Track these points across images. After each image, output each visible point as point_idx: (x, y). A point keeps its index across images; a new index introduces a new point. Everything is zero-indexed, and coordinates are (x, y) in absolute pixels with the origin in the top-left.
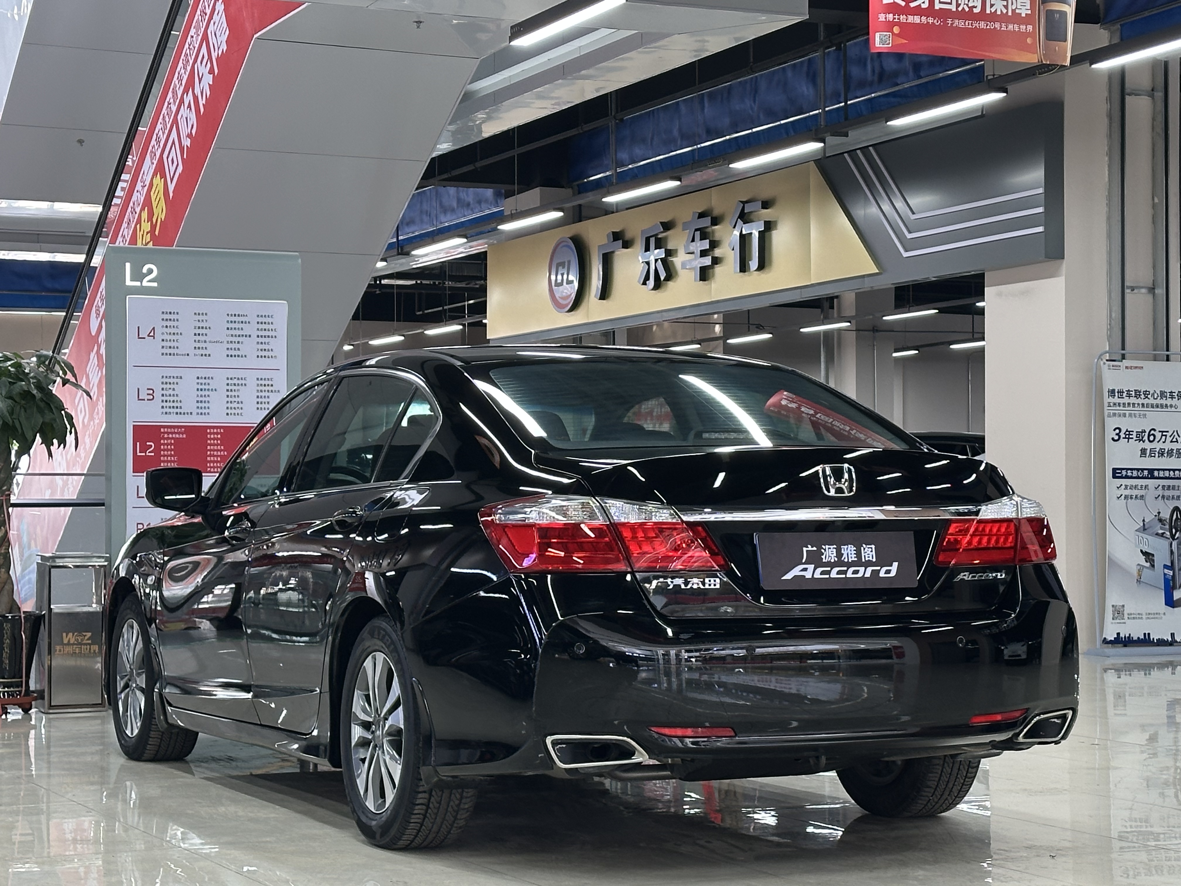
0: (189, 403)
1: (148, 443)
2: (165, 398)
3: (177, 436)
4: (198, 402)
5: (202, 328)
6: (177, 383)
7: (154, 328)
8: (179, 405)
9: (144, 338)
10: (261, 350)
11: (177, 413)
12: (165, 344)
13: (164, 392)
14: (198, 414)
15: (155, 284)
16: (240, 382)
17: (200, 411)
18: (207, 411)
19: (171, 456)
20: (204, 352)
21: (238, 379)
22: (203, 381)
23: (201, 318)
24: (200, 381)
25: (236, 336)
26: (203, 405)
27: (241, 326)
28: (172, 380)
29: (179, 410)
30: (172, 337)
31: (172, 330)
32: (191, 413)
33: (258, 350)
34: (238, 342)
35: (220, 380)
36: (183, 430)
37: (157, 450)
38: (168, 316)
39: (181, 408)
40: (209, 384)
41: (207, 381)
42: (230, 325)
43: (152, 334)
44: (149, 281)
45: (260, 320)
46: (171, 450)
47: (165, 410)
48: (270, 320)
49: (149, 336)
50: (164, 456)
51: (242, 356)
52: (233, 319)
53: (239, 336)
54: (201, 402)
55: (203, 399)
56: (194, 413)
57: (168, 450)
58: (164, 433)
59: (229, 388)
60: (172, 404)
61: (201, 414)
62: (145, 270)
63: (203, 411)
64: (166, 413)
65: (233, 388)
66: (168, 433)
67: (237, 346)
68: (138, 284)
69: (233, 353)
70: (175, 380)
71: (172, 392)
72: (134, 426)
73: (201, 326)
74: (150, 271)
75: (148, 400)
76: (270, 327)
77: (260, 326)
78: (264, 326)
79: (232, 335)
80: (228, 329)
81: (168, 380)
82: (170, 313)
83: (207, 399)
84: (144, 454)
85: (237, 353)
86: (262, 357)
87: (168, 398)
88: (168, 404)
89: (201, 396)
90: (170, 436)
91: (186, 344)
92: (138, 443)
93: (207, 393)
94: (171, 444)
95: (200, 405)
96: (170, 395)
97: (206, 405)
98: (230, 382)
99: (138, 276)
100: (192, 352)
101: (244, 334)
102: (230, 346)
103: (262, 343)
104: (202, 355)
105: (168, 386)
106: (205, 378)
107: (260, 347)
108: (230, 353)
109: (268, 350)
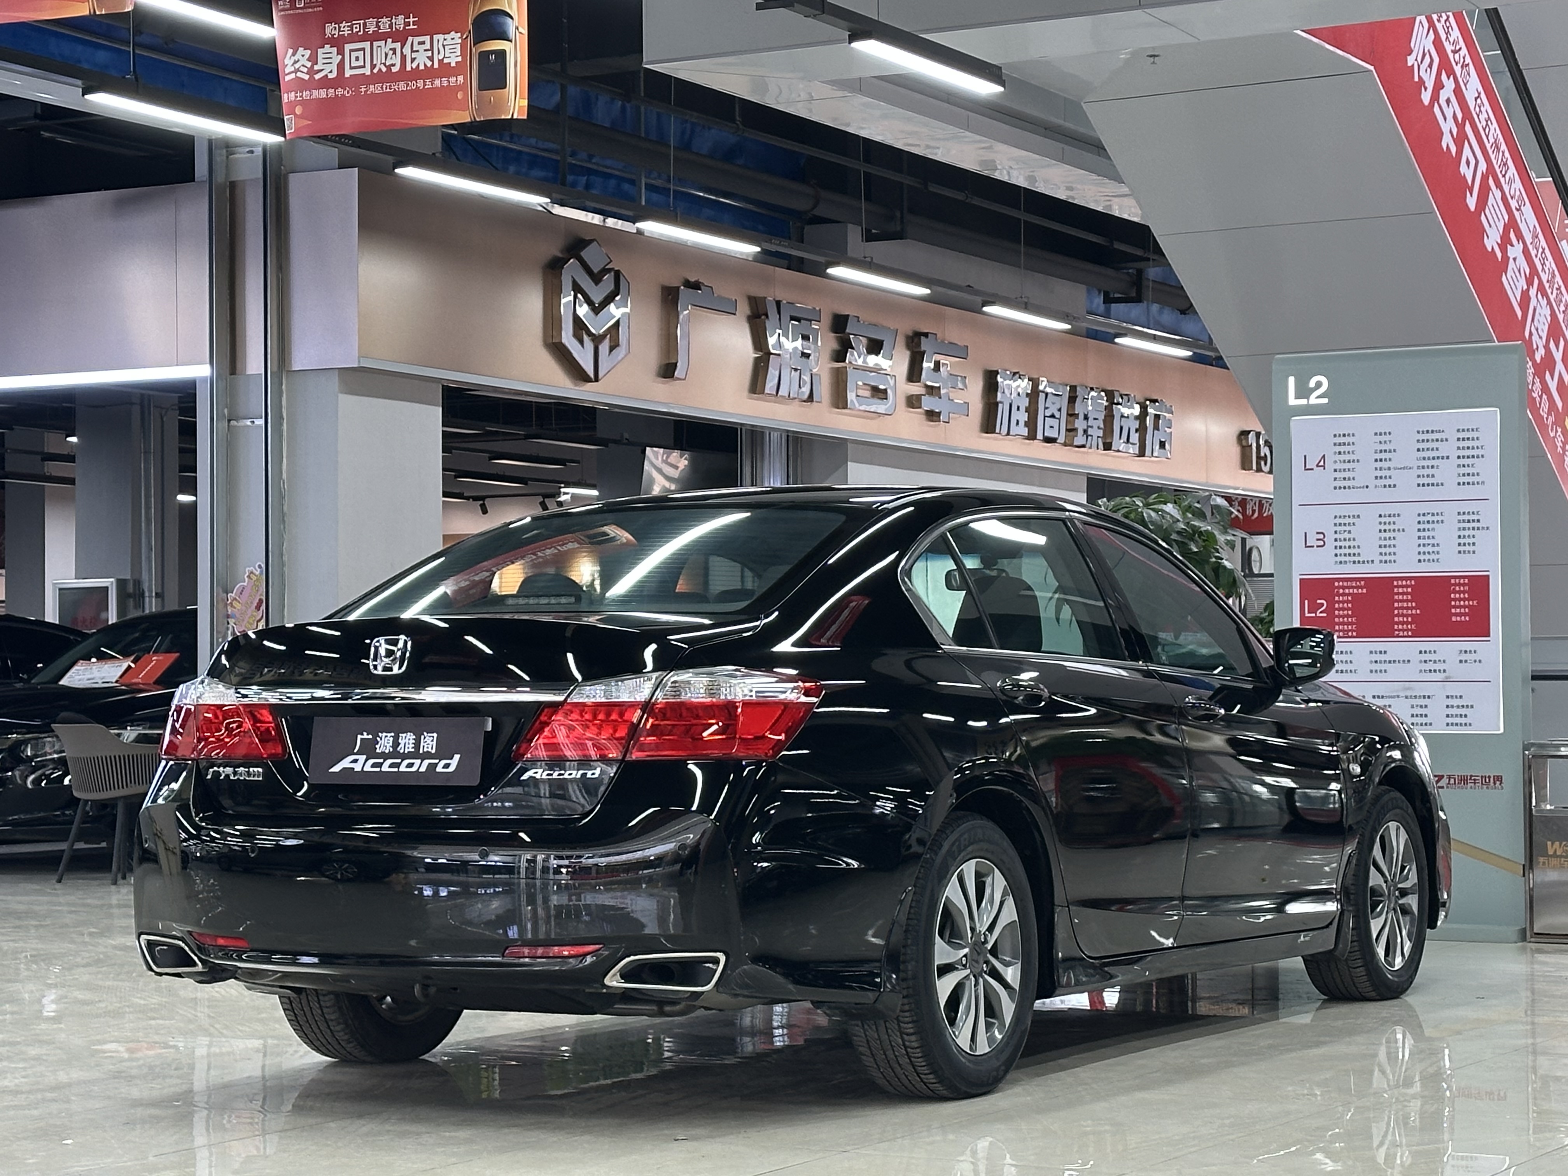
0: (1369, 548)
1: (1319, 601)
2: (1338, 544)
3: (1355, 591)
4: (1380, 546)
5: (1385, 451)
6: (1354, 524)
7: (1324, 456)
8: (1356, 551)
9: (1312, 469)
10: (1464, 475)
11: (1354, 562)
12: (1337, 475)
13: (1338, 536)
14: (1381, 562)
15: (1325, 401)
16: (1435, 518)
17: (1384, 558)
18: (1392, 558)
19: (1348, 616)
20: (1388, 482)
21: (1433, 515)
22: (1387, 520)
23: (1383, 438)
24: (1383, 520)
25: (1429, 459)
26: (1388, 550)
27: (1435, 445)
28: (1347, 521)
29: (1356, 559)
30: (1347, 466)
31: (1347, 457)
32: (1373, 561)
33: (1459, 475)
34: (1433, 467)
35: (1408, 518)
36: (1363, 583)
37: (1330, 610)
38: (1342, 440)
39: (1359, 554)
40: (1394, 523)
41: (1392, 519)
42: (1421, 446)
43: (1322, 463)
44: (1318, 397)
45: (1461, 435)
46: (1348, 609)
47: (1339, 559)
48: (1475, 435)
49: (1317, 466)
50: (1339, 616)
51: (1438, 485)
52: (1426, 436)
53: (1434, 458)
54: (1385, 546)
55: (1387, 543)
56: (1377, 562)
57: (1343, 609)
58: (1339, 587)
59: (1421, 526)
60: (1347, 551)
61: (1386, 562)
62: (1312, 384)
63: (1388, 558)
64: (1341, 562)
65: (1427, 526)
66: (1344, 588)
67: (1430, 471)
68: (1303, 402)
69: (1426, 481)
70: (1351, 520)
71: (1347, 536)
72: (1301, 580)
73: (1383, 449)
74: (1319, 385)
75: (1318, 546)
76: (1475, 443)
77: (1462, 444)
78: (1466, 444)
79: (1424, 459)
80: (1418, 450)
81: (1342, 521)
82: (1344, 435)
83: (1392, 542)
84: (1313, 615)
85: (1430, 480)
86: (1464, 484)
87: (1342, 544)
88: (1343, 551)
89: (1385, 539)
90: (1347, 591)
91: (1365, 473)
92: (1306, 602)
93: (1392, 535)
94: (1348, 602)
95: (1383, 550)
96: (1345, 540)
97: (1392, 550)
98: (1422, 519)
99: (1303, 392)
100: (1372, 483)
101: (1440, 455)
102: (1421, 472)
103: (1464, 466)
104: (1385, 486)
105: (1343, 528)
106: (1390, 516)
107: (1462, 470)
108: (1421, 481)
109: (1473, 475)
